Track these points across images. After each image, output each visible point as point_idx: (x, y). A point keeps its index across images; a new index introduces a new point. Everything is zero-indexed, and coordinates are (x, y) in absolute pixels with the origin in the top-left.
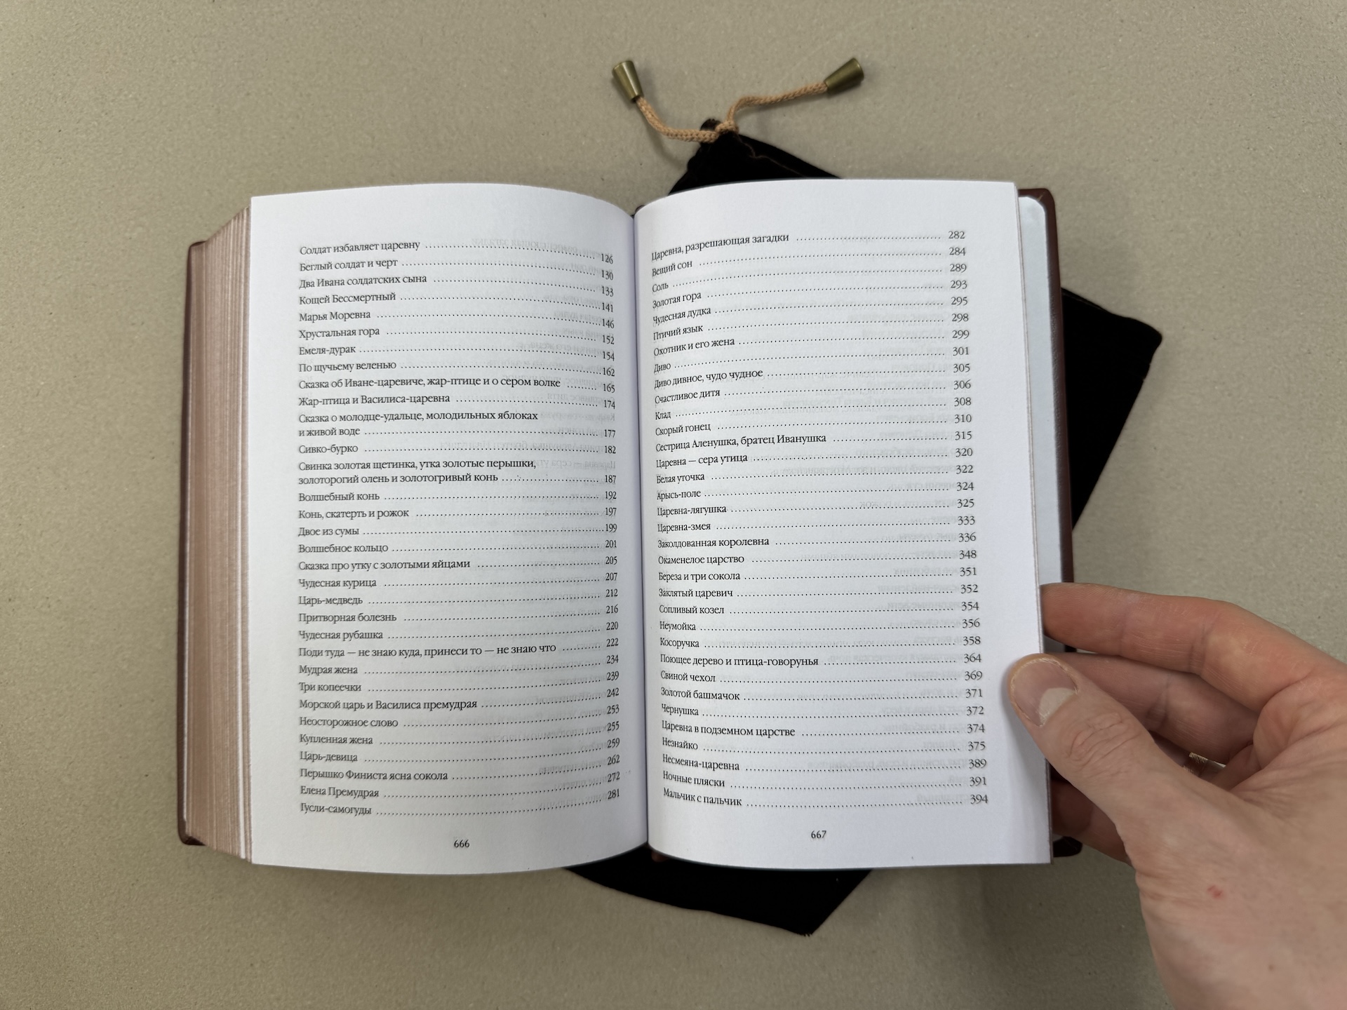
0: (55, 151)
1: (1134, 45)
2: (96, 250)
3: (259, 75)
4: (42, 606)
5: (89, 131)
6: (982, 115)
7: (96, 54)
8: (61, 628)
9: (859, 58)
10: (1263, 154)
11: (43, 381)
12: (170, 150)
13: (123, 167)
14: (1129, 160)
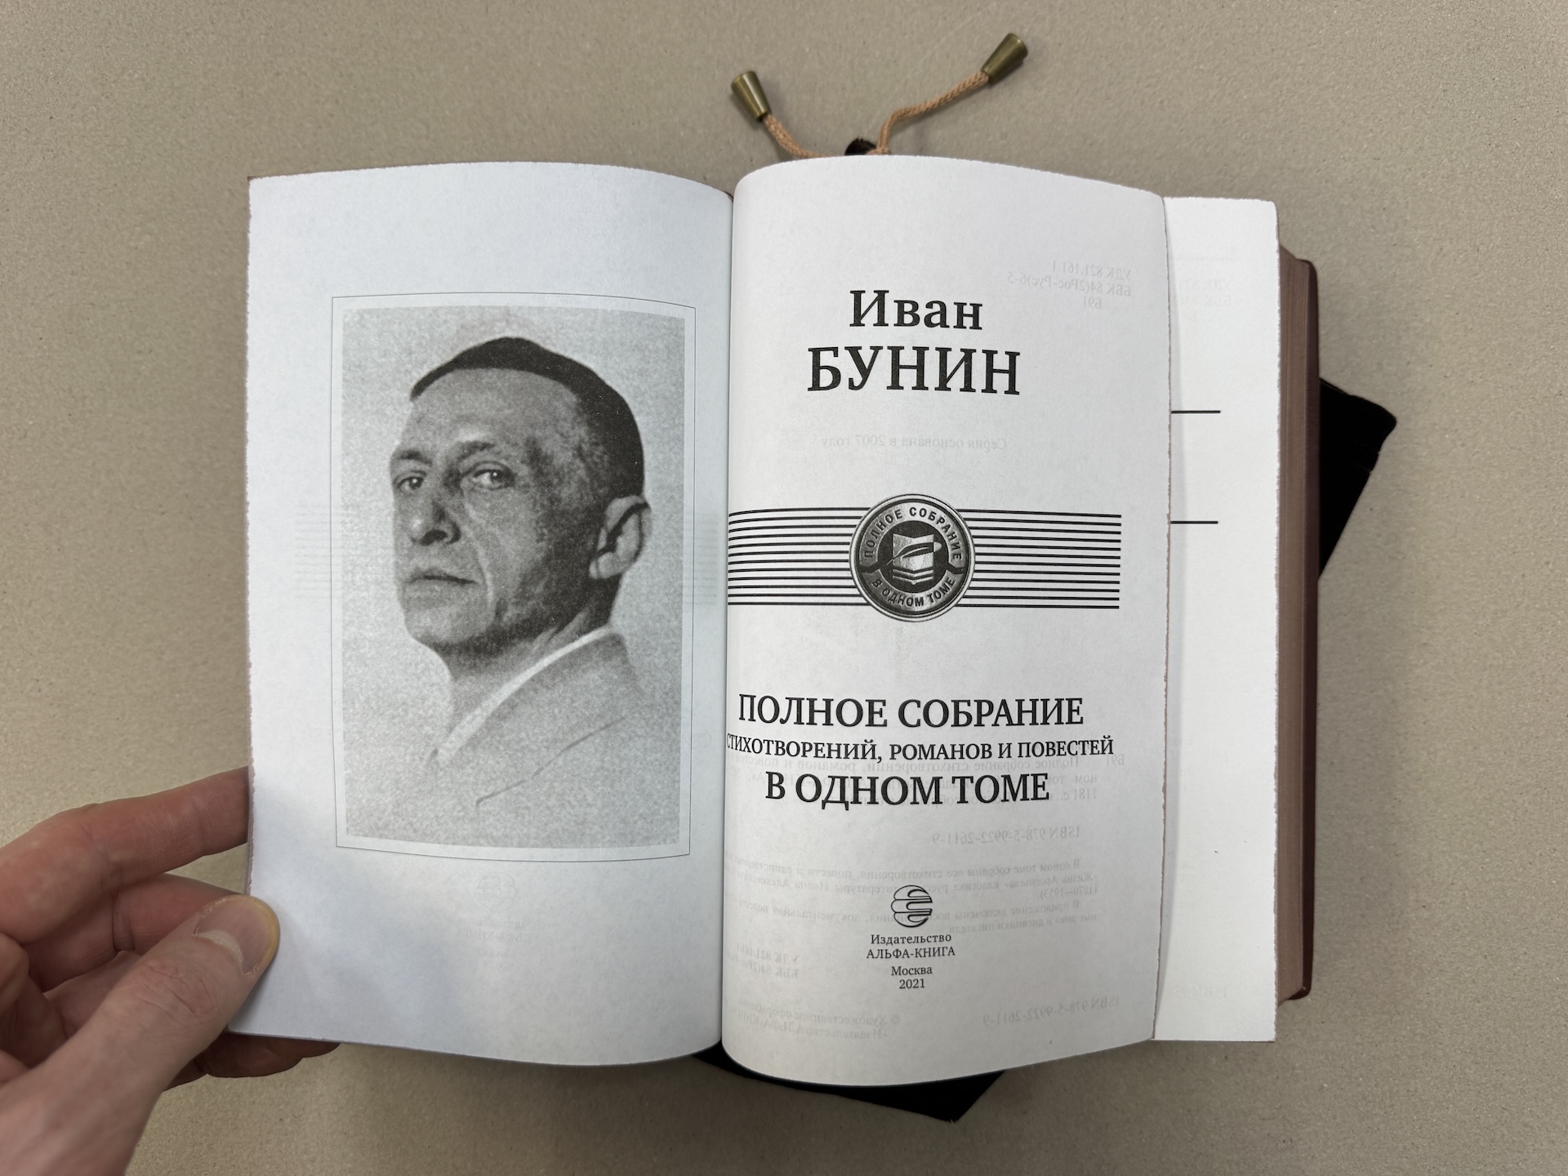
0: (46, 142)
1: (1352, 17)
2: (95, 262)
3: (291, 51)
4: (31, 691)
5: (86, 118)
6: (1166, 103)
7: (94, 25)
8: (54, 716)
9: (1017, 31)
10: (1507, 152)
11: (32, 420)
12: (183, 141)
13: (128, 162)
14: (1344, 158)
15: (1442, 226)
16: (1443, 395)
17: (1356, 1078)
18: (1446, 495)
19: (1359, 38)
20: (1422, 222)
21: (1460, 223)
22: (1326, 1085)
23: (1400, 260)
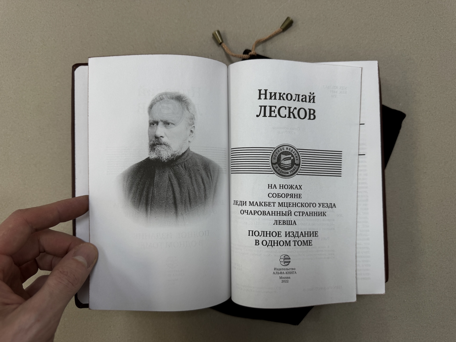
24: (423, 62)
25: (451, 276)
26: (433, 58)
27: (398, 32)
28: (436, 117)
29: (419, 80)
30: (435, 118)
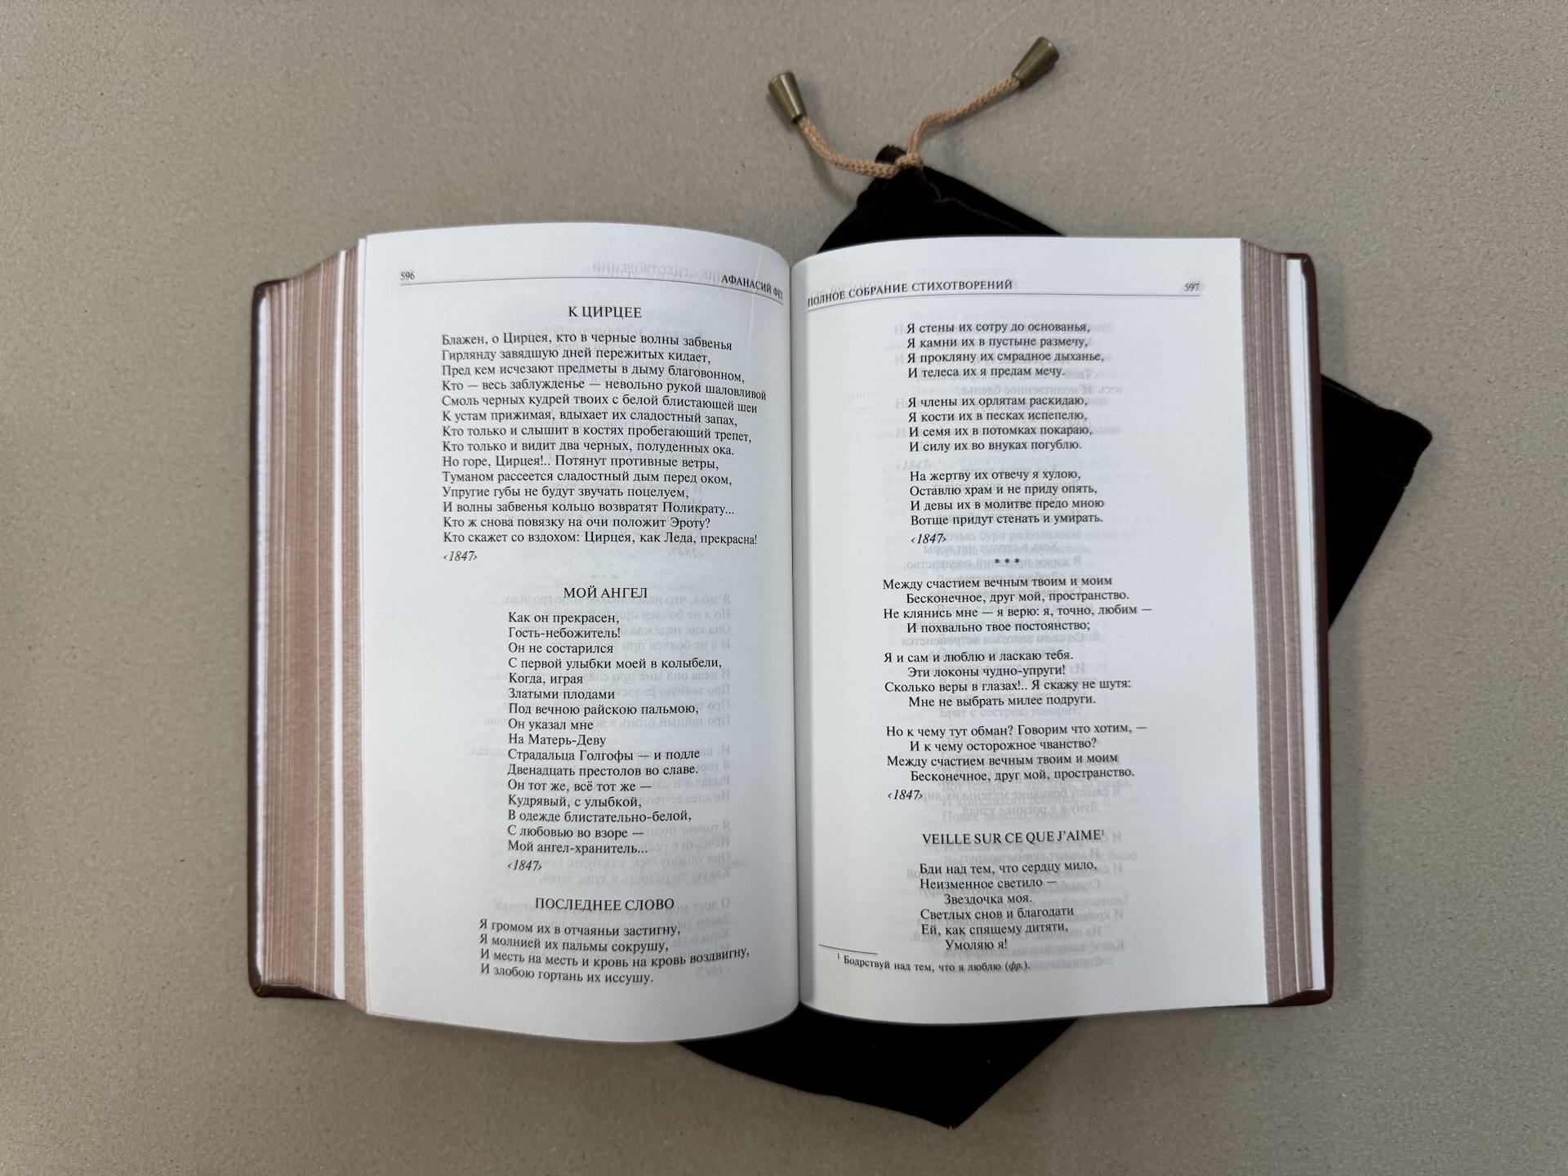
15: (1490, 228)
16: (1486, 400)
17: (1376, 1089)
18: (1486, 502)
19: (1409, 37)
20: (1469, 224)
21: (1509, 226)
22: (1344, 1095)
23: (1446, 262)
24: (1491, 259)
25: (1512, 1024)
26: (1531, 248)
27: (1413, 146)
28: (1520, 459)
29: (1472, 324)
30: (1515, 462)
